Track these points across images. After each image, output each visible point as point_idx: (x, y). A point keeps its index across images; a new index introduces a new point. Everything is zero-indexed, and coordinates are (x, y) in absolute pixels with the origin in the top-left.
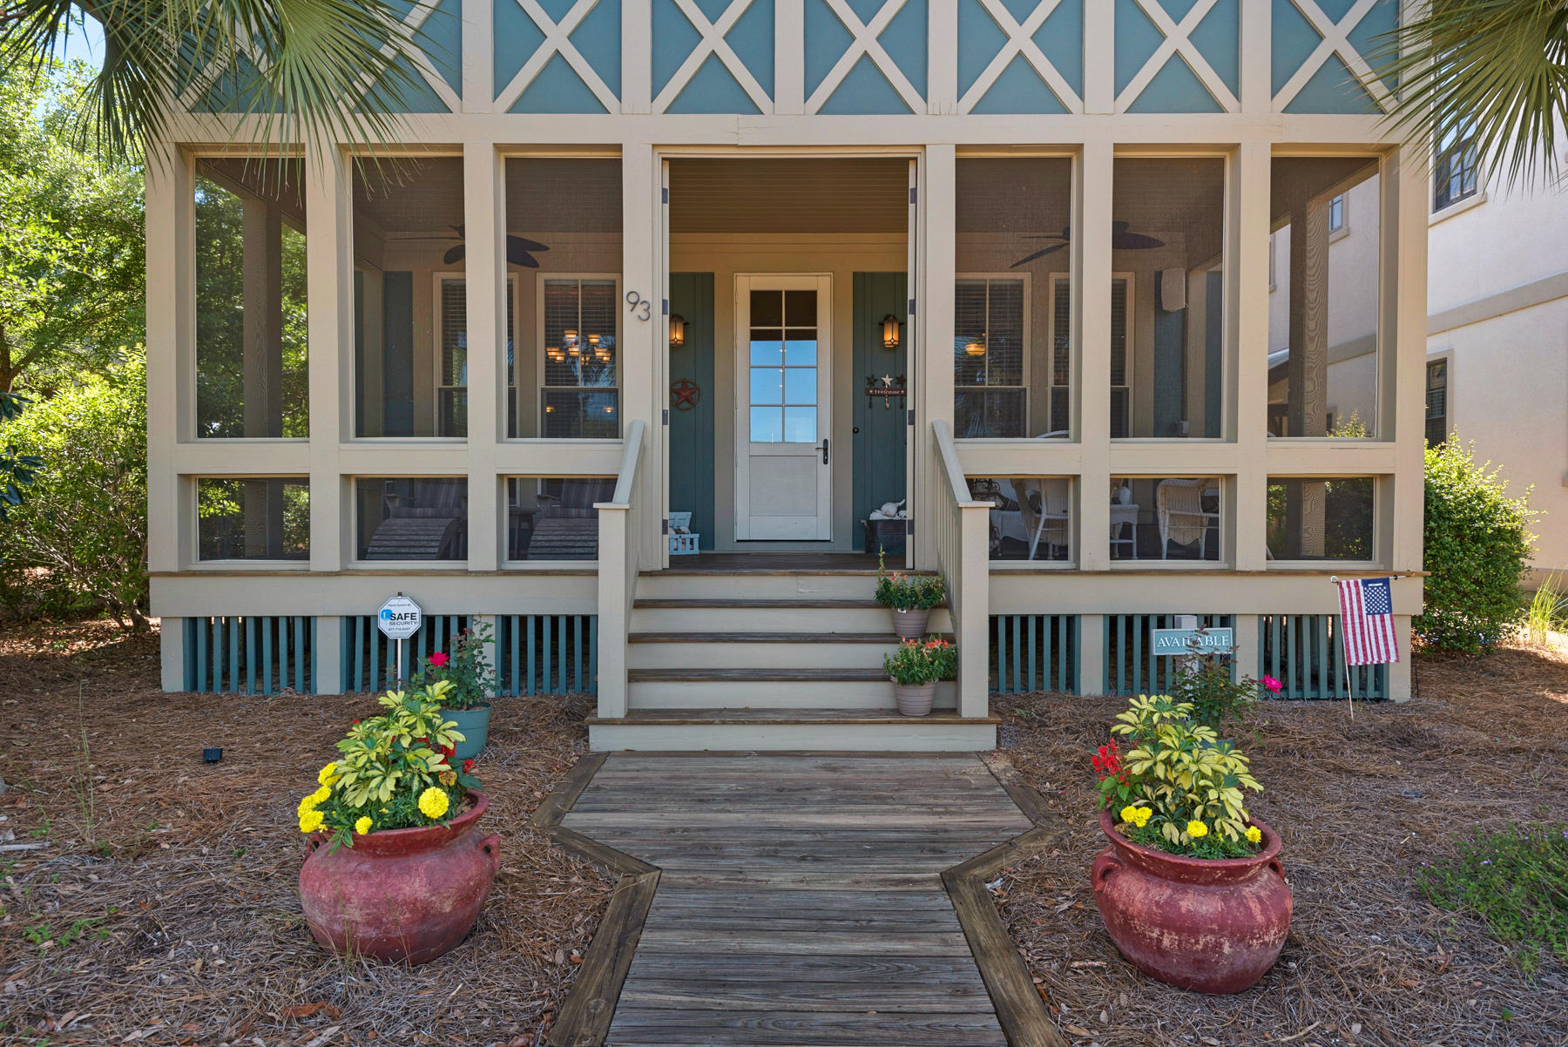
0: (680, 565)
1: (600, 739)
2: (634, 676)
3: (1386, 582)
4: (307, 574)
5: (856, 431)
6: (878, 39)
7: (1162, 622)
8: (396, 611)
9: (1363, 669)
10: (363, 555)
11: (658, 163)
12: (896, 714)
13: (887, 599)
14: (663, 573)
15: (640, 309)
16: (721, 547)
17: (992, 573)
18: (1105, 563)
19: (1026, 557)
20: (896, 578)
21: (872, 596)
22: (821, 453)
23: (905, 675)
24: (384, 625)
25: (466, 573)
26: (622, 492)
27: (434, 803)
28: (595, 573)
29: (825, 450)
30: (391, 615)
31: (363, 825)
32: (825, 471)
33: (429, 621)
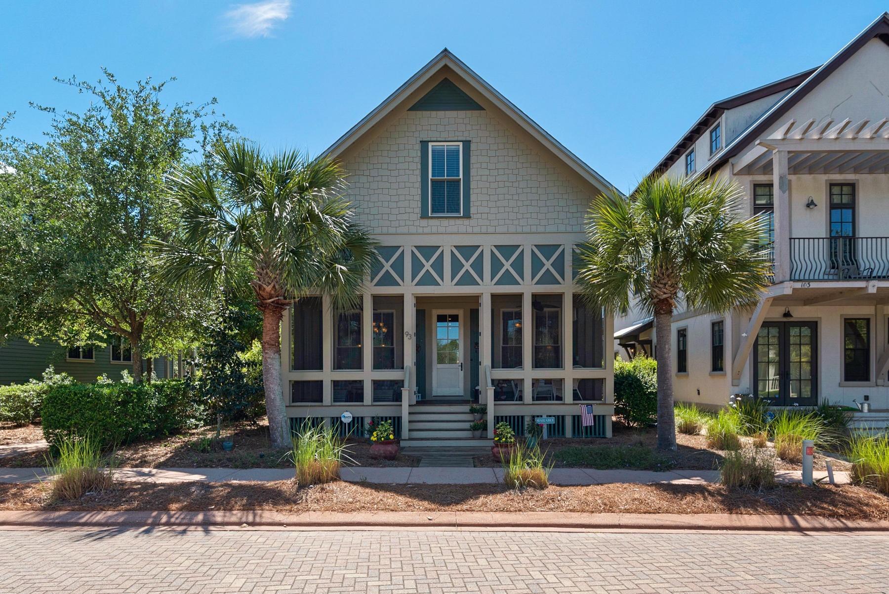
0: (419, 403)
1: (402, 444)
2: (410, 430)
3: (592, 406)
4: (322, 406)
5: (471, 360)
6: (470, 266)
7: (538, 416)
8: (346, 416)
9: (587, 427)
10: (335, 401)
11: (413, 298)
12: (473, 438)
13: (472, 411)
14: (415, 405)
15: (409, 336)
16: (427, 399)
17: (495, 405)
18: (531, 402)
19: (513, 400)
20: (475, 406)
21: (468, 411)
22: (460, 367)
23: (474, 428)
24: (343, 419)
25: (363, 406)
26: (406, 384)
27: (391, 437)
28: (401, 405)
29: (462, 366)
30: (344, 417)
31: (383, 439)
32: (462, 373)
33: (354, 418)
